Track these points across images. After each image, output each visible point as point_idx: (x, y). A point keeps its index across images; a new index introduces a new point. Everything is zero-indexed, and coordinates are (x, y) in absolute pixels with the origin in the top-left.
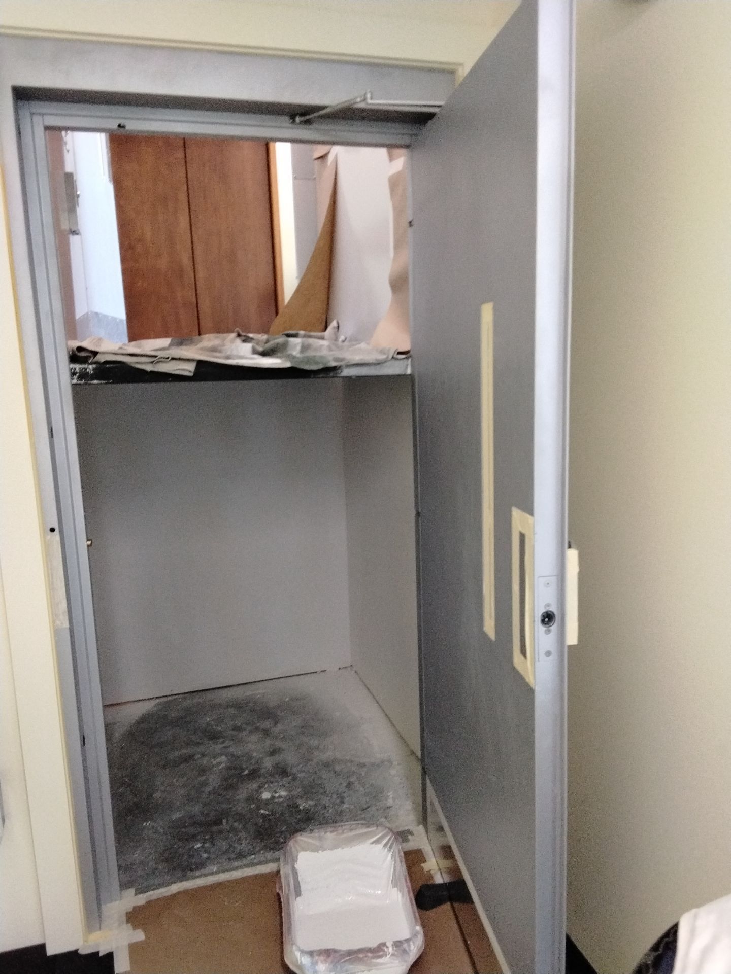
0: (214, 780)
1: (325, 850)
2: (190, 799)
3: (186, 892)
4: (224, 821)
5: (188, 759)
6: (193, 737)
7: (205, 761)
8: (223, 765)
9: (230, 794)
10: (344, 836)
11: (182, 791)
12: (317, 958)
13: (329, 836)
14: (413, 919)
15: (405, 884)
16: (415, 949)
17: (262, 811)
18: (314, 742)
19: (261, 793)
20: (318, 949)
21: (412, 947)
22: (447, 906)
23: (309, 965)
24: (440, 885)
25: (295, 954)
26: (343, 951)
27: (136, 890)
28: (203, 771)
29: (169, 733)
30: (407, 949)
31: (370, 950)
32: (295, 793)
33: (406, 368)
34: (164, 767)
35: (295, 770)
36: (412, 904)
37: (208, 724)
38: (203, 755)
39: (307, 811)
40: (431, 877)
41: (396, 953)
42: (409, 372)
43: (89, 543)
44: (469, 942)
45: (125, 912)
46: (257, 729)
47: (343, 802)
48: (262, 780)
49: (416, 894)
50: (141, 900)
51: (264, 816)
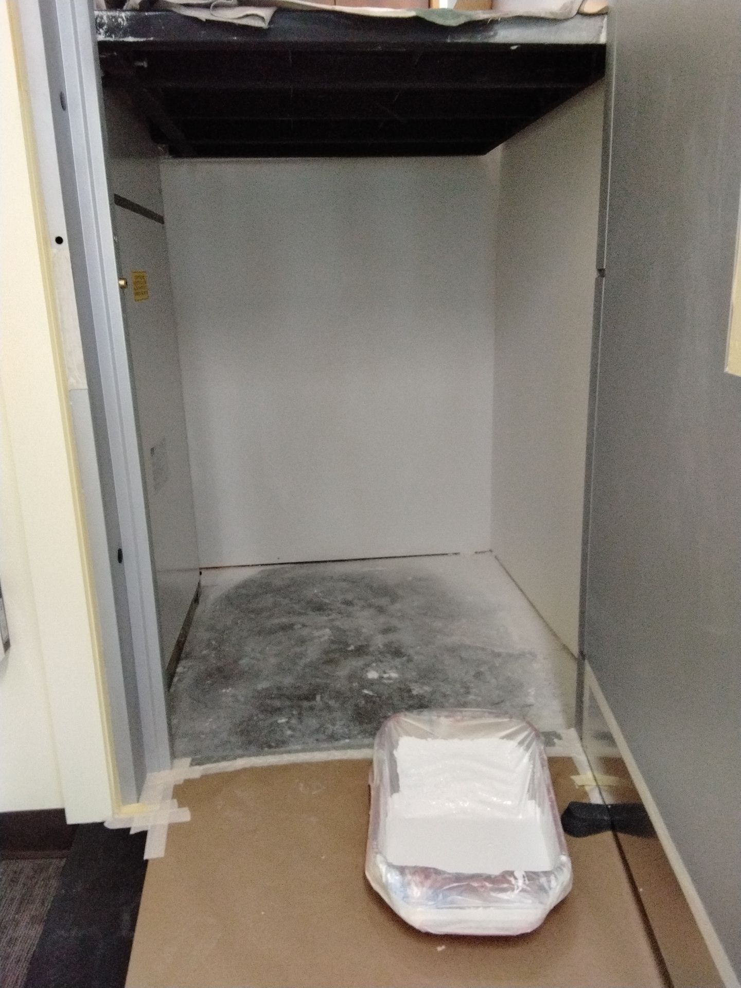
0: (313, 653)
1: (437, 738)
2: (281, 669)
3: (252, 770)
4: (318, 698)
5: (284, 628)
6: (297, 607)
7: (305, 632)
8: (326, 638)
9: (328, 669)
10: (465, 723)
11: (273, 660)
12: (409, 877)
13: (444, 722)
14: (557, 845)
15: (547, 797)
16: (558, 887)
17: (366, 692)
18: (438, 624)
19: (367, 671)
20: (414, 865)
21: (553, 883)
22: (608, 836)
23: (399, 885)
24: (598, 806)
25: (378, 867)
26: (449, 874)
27: (193, 760)
28: (302, 641)
29: (269, 600)
30: (546, 885)
31: (488, 878)
32: (408, 676)
33: (600, 32)
34: (259, 633)
35: (411, 652)
36: (556, 825)
37: (316, 595)
38: (304, 626)
39: (421, 697)
40: (586, 794)
41: (528, 889)
42: (603, 40)
43: (122, 282)
44: (641, 890)
45: (172, 786)
46: (370, 606)
47: (468, 693)
48: (369, 658)
49: (562, 812)
50: (197, 772)
51: (366, 696)
